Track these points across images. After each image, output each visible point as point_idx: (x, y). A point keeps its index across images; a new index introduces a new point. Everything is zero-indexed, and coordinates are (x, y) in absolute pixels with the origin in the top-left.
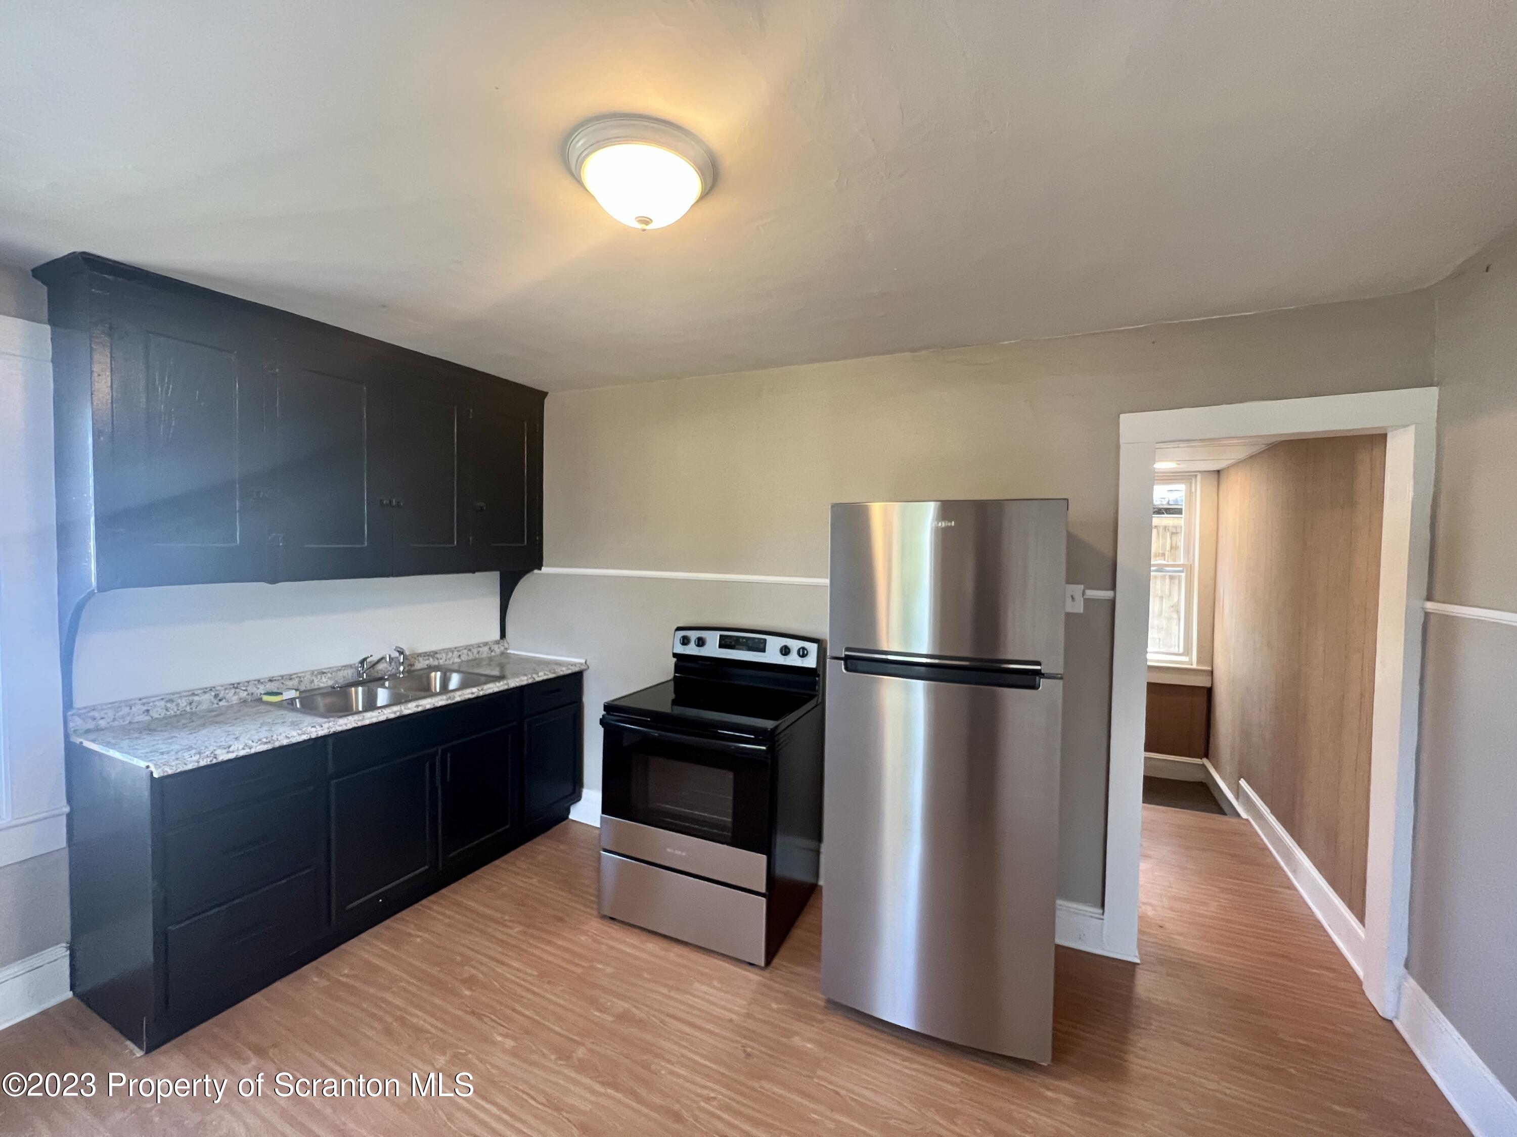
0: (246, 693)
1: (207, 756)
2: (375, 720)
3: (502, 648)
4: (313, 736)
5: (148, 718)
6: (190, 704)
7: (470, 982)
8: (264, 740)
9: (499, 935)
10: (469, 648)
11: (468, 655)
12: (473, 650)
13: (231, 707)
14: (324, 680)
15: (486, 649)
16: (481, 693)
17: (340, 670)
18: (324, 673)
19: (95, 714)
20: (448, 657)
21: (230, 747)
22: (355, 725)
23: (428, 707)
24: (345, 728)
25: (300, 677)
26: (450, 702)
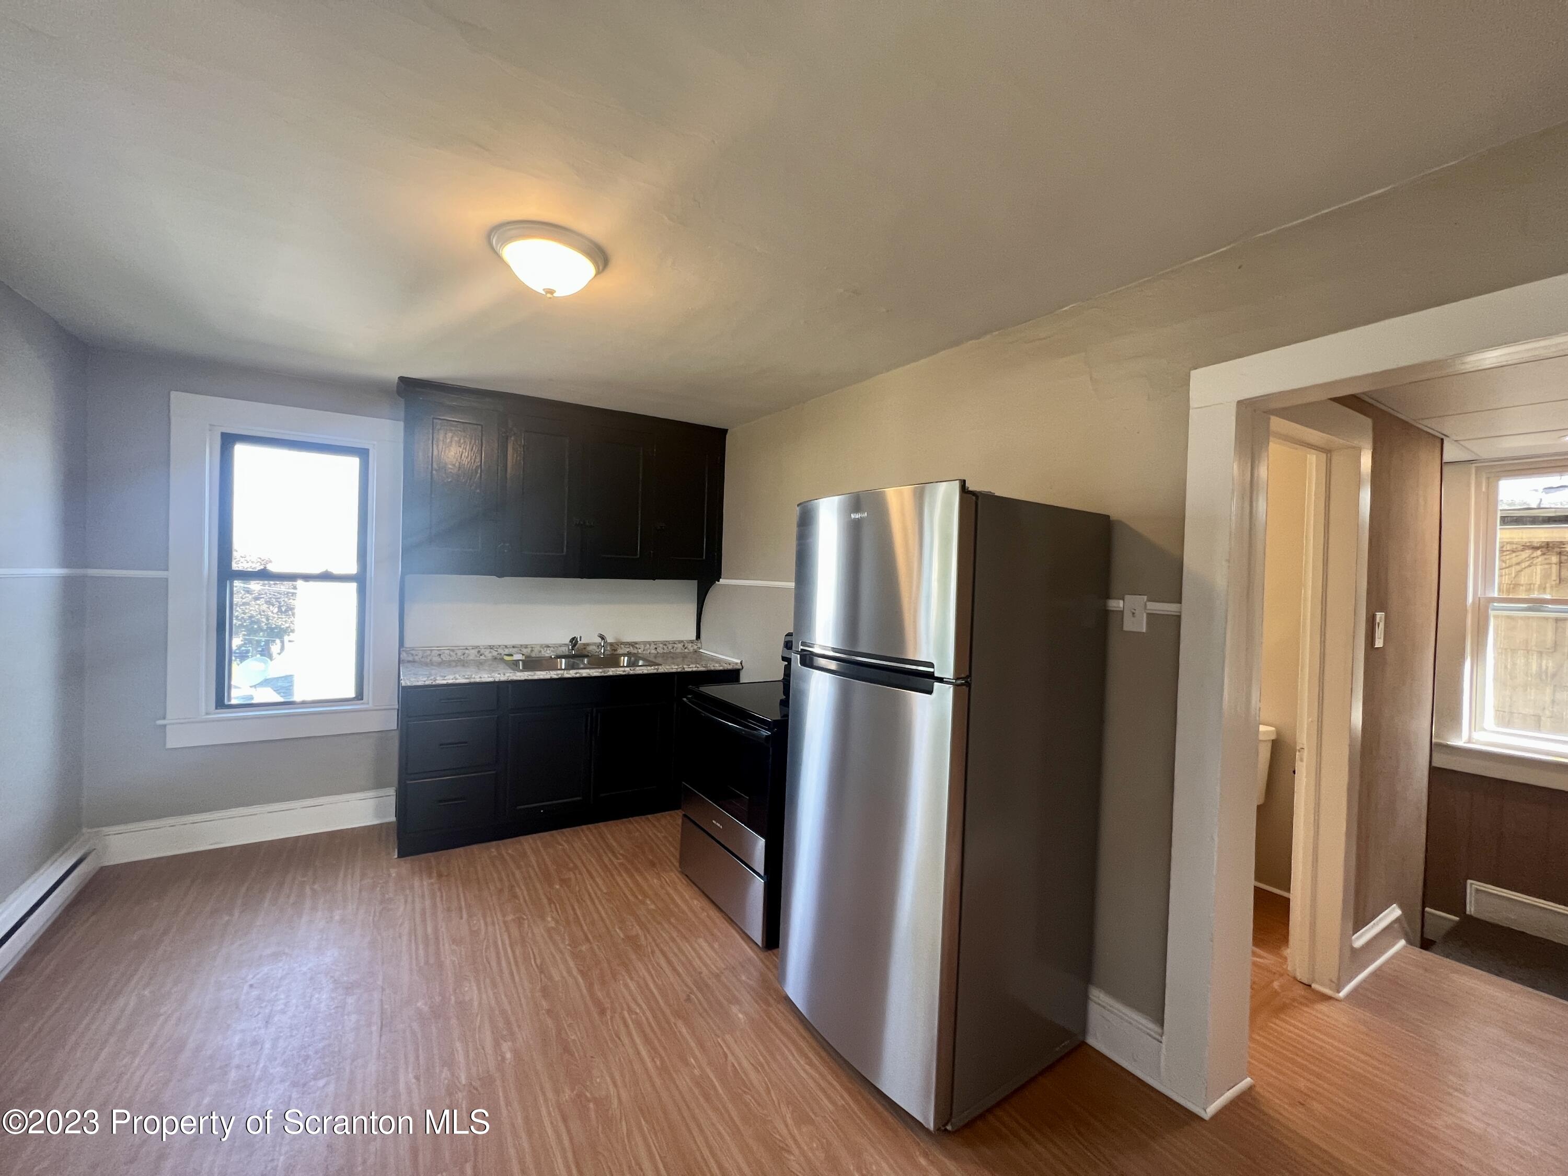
0: (497, 653)
1: (431, 680)
2: (542, 677)
3: (695, 647)
4: (497, 680)
5: (440, 659)
6: (464, 654)
7: (564, 882)
8: (466, 677)
9: (606, 860)
10: (665, 643)
11: (663, 649)
12: (668, 645)
13: (486, 661)
14: (548, 652)
15: (680, 646)
16: (632, 672)
17: (560, 646)
18: (549, 647)
19: (413, 652)
20: (646, 648)
21: (445, 677)
22: (526, 678)
23: (584, 675)
24: (519, 678)
25: (532, 647)
26: (602, 674)
